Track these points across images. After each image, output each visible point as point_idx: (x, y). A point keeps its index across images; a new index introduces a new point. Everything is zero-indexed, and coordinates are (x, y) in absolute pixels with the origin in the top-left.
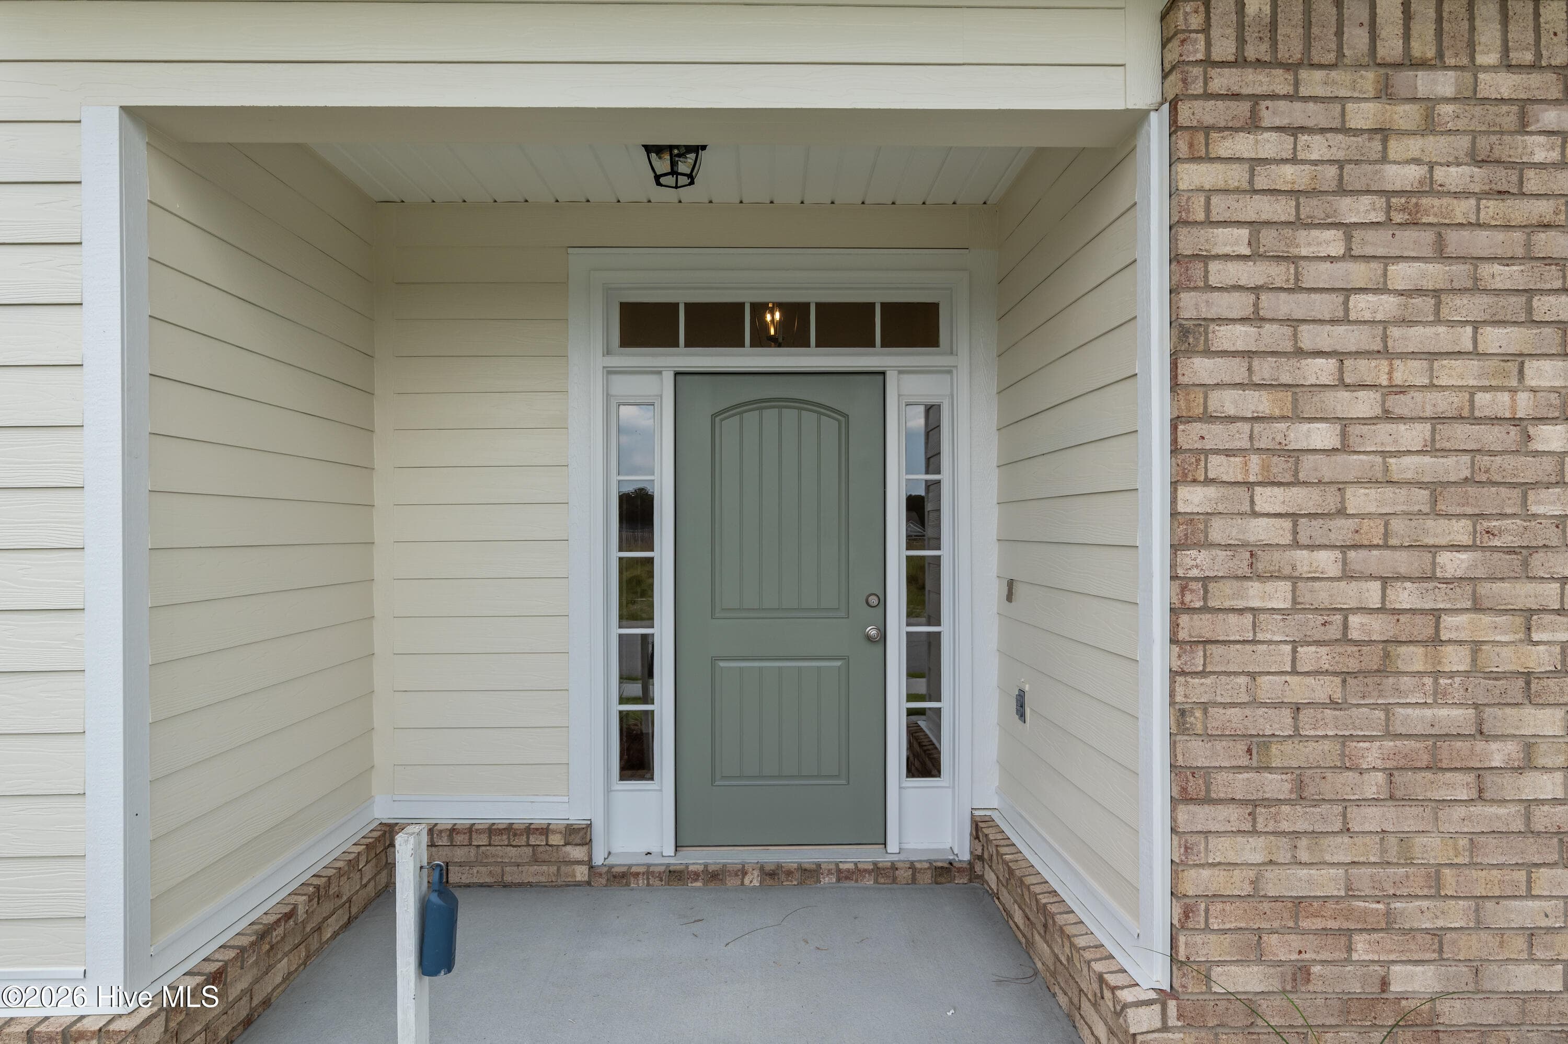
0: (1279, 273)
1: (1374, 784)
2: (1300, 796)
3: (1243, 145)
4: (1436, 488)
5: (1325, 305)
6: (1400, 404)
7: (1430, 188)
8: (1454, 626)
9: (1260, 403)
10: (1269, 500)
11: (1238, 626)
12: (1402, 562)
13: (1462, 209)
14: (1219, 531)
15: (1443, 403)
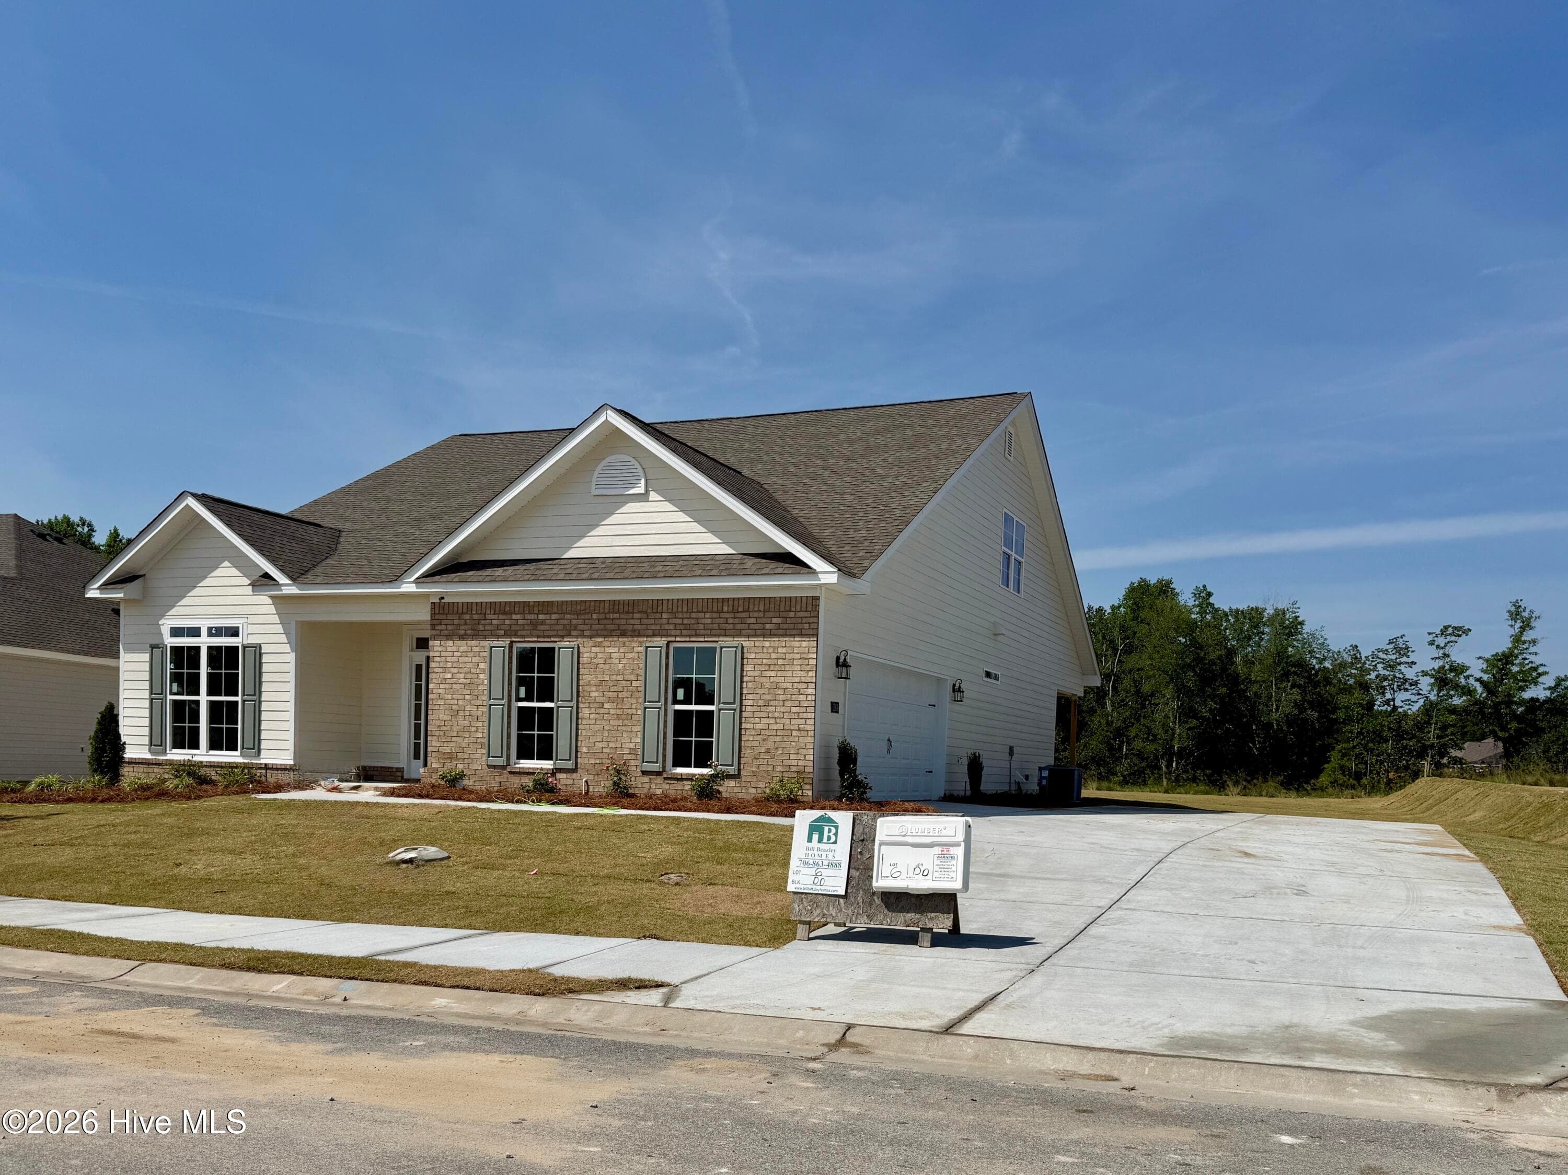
0: (444, 649)
1: (455, 734)
2: (445, 736)
3: (439, 627)
4: (465, 685)
5: (451, 654)
6: (461, 671)
7: (466, 634)
8: (468, 708)
10: (442, 686)
11: (437, 707)
12: (460, 697)
13: (470, 638)
14: (434, 691)
15: (466, 670)
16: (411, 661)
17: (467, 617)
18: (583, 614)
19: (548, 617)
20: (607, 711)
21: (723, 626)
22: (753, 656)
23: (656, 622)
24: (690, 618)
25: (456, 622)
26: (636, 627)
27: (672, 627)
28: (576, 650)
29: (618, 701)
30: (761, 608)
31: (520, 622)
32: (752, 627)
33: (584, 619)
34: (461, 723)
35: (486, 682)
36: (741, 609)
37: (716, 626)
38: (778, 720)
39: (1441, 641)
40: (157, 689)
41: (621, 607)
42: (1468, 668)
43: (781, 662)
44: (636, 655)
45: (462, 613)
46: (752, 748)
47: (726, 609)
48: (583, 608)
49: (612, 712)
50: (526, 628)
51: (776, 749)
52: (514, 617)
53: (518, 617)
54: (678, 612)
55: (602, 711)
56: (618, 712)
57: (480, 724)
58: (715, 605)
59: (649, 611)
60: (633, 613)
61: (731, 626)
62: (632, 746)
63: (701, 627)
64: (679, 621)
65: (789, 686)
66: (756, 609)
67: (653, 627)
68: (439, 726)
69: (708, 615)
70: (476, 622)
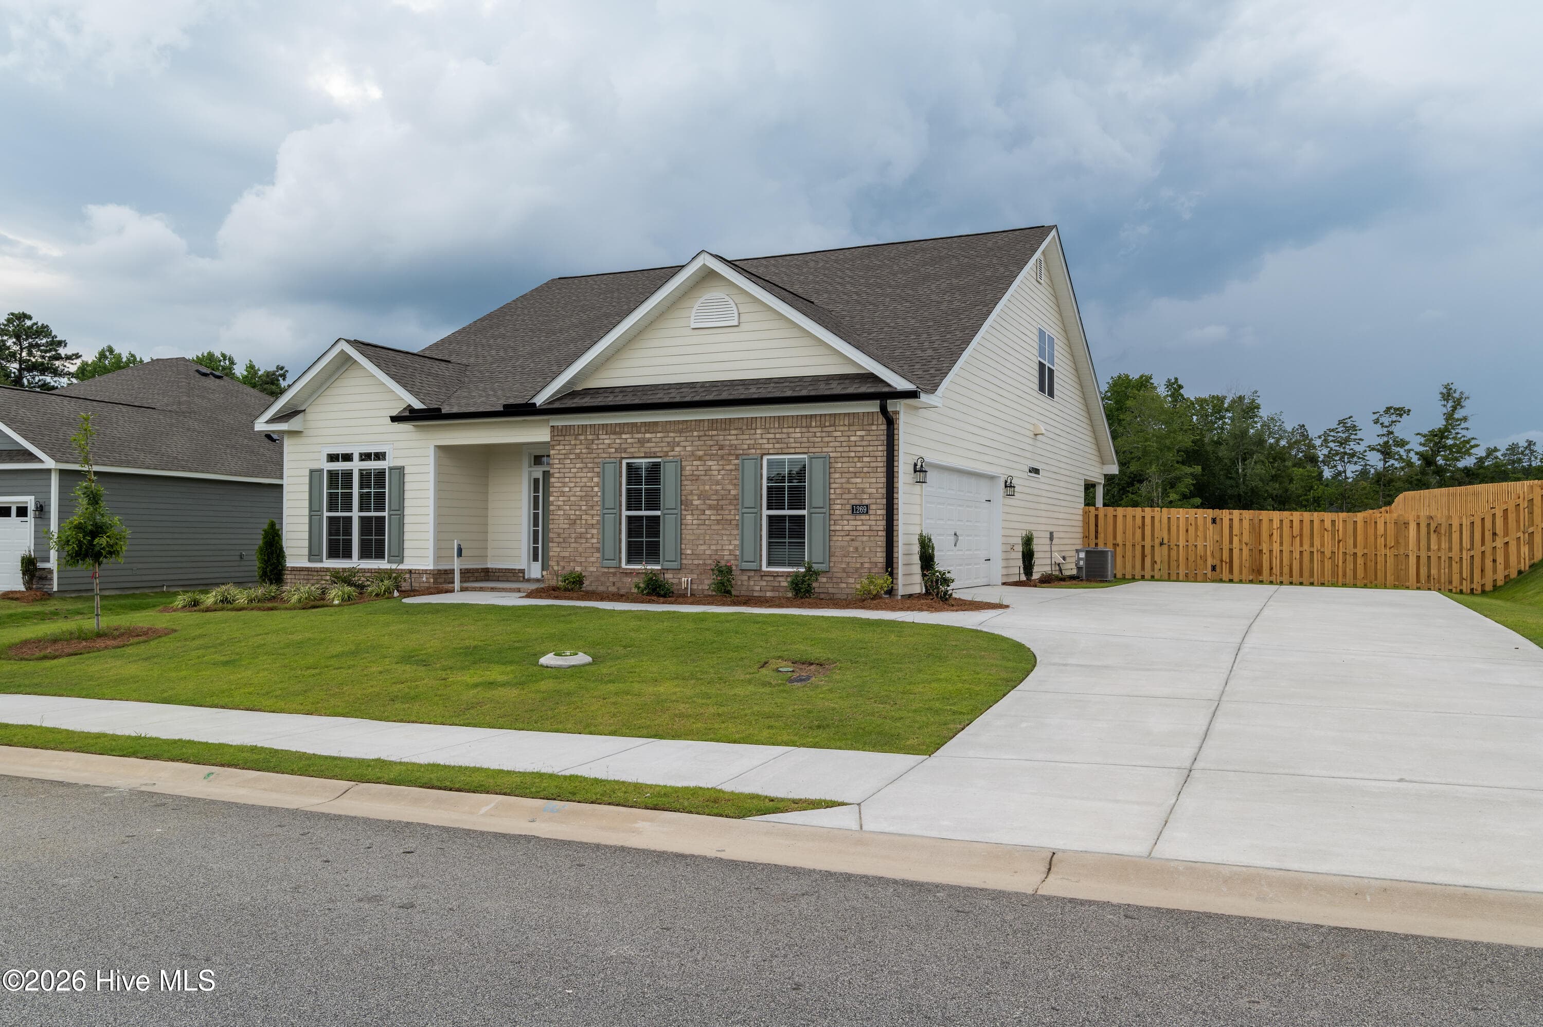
0: (562, 466)
1: (573, 540)
2: (564, 542)
3: (558, 447)
4: (581, 497)
5: (568, 470)
6: (577, 484)
7: (581, 453)
8: (584, 517)
9: (560, 485)
10: (561, 499)
11: (557, 517)
12: (577, 508)
13: (585, 456)
14: (555, 503)
15: (582, 484)
16: (530, 476)
17: (582, 437)
18: (686, 432)
19: (653, 435)
20: (707, 517)
21: (812, 439)
22: (840, 465)
23: (751, 437)
24: (782, 433)
25: (573, 443)
26: (732, 442)
27: (765, 441)
28: (679, 463)
29: (717, 508)
30: (846, 422)
31: (629, 441)
32: (838, 439)
33: (687, 437)
34: (578, 530)
35: (599, 494)
36: (827, 424)
37: (805, 440)
38: (865, 522)
39: (1386, 420)
40: (316, 508)
41: (719, 425)
42: (1407, 443)
43: (865, 470)
44: (733, 467)
45: (579, 434)
46: (842, 547)
47: (814, 424)
48: (685, 427)
49: (713, 517)
50: (635, 445)
51: (864, 548)
52: (624, 436)
53: (628, 436)
54: (770, 428)
55: (703, 517)
56: (719, 517)
57: (595, 531)
58: (804, 420)
59: (744, 427)
60: (729, 430)
61: (819, 439)
62: (731, 547)
63: (792, 440)
64: (772, 436)
65: (874, 491)
66: (842, 424)
67: (748, 442)
68: (559, 534)
69: (798, 430)
70: (591, 442)
